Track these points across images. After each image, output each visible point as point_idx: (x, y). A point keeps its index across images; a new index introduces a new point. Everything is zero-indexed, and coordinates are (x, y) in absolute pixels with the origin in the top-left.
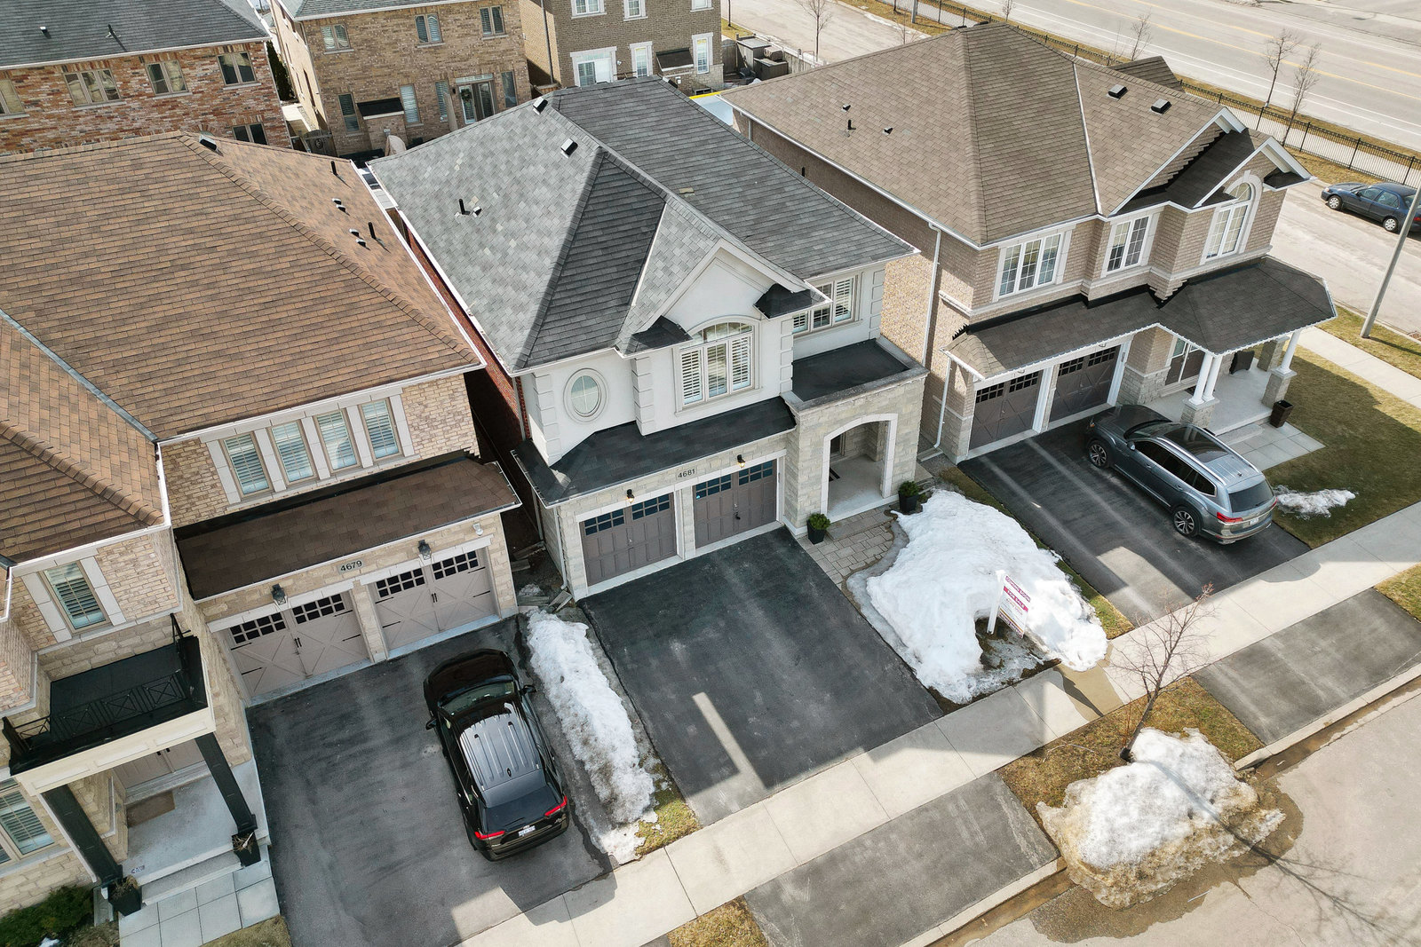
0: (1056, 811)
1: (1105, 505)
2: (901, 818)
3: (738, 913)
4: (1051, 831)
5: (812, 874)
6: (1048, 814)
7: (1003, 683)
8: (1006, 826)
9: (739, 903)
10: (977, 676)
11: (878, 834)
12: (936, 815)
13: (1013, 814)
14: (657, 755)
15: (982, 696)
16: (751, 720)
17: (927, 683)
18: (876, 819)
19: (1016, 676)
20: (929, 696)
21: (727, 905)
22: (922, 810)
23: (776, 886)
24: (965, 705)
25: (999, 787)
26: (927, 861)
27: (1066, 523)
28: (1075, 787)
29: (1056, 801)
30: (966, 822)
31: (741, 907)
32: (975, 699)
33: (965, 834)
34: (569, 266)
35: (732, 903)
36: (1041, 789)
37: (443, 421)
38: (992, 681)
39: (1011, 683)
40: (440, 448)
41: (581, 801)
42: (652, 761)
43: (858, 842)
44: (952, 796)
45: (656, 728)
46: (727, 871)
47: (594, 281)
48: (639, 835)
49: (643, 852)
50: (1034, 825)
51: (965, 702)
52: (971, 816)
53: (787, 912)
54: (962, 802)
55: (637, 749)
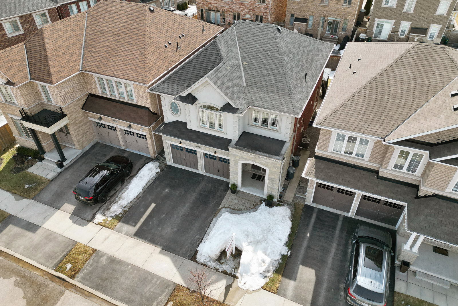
1: (332, 254)
2: (143, 270)
3: (91, 252)
5: (112, 260)
7: (215, 268)
8: (158, 297)
9: (94, 251)
10: (211, 259)
11: (134, 267)
12: (150, 278)
13: (164, 296)
14: (129, 208)
15: (205, 265)
16: (154, 219)
17: (199, 249)
18: (139, 264)
19: (221, 270)
20: (194, 252)
21: (92, 249)
22: (150, 273)
23: (104, 254)
24: (198, 263)
25: (172, 288)
26: (132, 284)
27: (308, 247)
30: (152, 286)
31: (93, 252)
32: (202, 264)
33: (148, 288)
34: (182, 69)
35: (94, 249)
36: (177, 300)
37: (143, 97)
38: (213, 264)
39: (217, 270)
40: (142, 104)
43: (128, 264)
44: (159, 278)
45: (137, 203)
46: (103, 242)
47: (185, 76)
48: (103, 220)
49: (99, 224)
51: (199, 262)
52: (155, 286)
53: (98, 262)
54: (159, 281)
55: (128, 203)
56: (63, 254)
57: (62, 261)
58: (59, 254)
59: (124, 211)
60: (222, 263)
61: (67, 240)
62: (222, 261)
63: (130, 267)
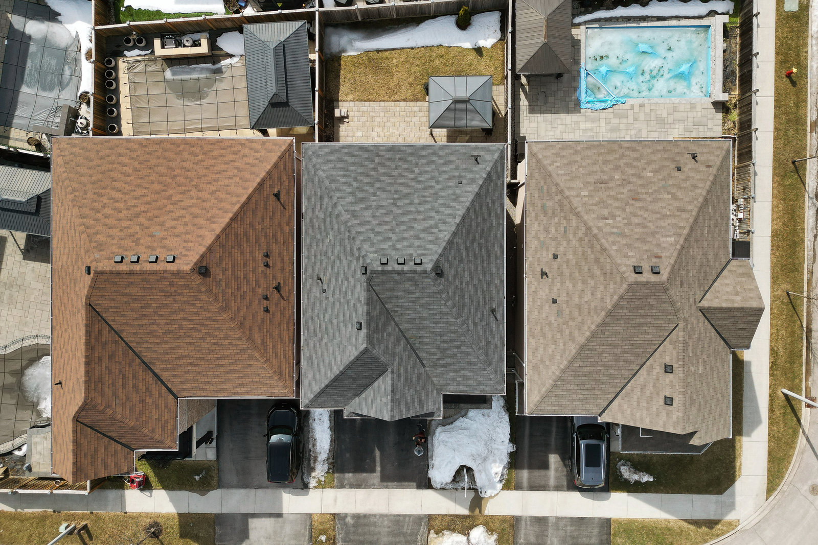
0: (435, 536)
2: (391, 515)
3: (333, 517)
4: (429, 540)
5: (357, 517)
6: (432, 535)
7: (454, 488)
8: (418, 531)
9: (334, 515)
10: (447, 484)
11: (382, 516)
12: (401, 519)
13: (423, 529)
14: (333, 459)
15: (444, 489)
17: (430, 476)
18: (384, 511)
19: (460, 488)
20: (428, 481)
21: (330, 514)
22: (399, 515)
23: (346, 515)
25: (426, 519)
26: (390, 530)
28: (447, 533)
29: (437, 533)
30: (408, 525)
32: (440, 489)
33: (406, 528)
35: (332, 514)
36: (436, 527)
38: (450, 486)
39: (456, 489)
41: (305, 463)
42: (331, 460)
43: (375, 515)
44: (410, 516)
45: (337, 449)
46: (336, 504)
48: (317, 482)
49: (318, 487)
50: (426, 535)
51: (437, 488)
52: (411, 524)
53: (345, 524)
54: (411, 519)
55: (328, 454)
56: (308, 530)
57: (312, 536)
58: (303, 531)
59: (329, 464)
60: (458, 482)
61: (299, 516)
62: (458, 480)
63: (378, 517)
